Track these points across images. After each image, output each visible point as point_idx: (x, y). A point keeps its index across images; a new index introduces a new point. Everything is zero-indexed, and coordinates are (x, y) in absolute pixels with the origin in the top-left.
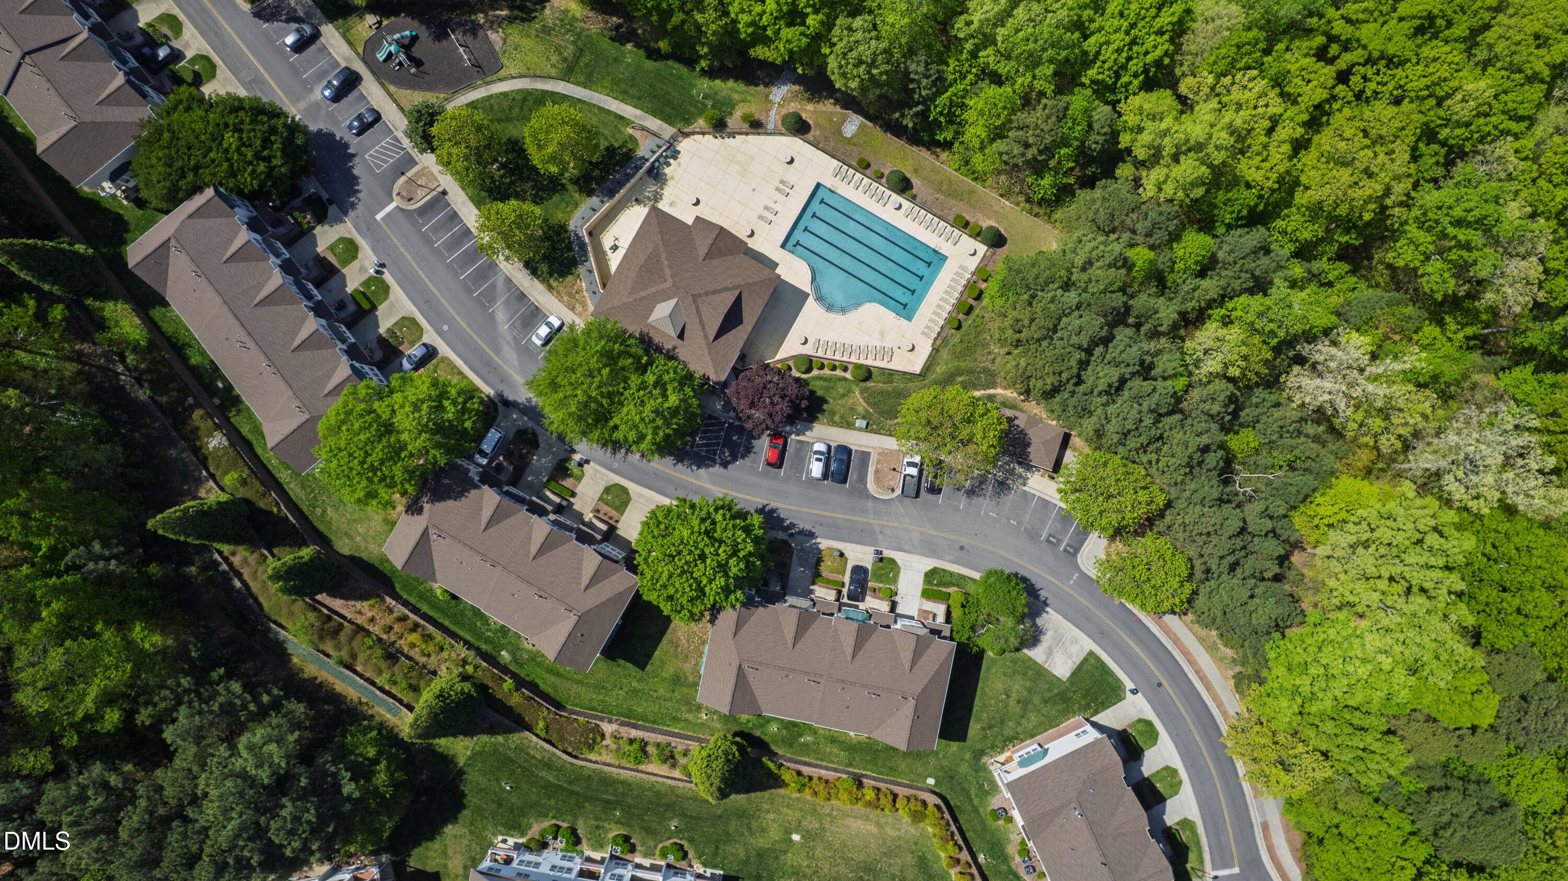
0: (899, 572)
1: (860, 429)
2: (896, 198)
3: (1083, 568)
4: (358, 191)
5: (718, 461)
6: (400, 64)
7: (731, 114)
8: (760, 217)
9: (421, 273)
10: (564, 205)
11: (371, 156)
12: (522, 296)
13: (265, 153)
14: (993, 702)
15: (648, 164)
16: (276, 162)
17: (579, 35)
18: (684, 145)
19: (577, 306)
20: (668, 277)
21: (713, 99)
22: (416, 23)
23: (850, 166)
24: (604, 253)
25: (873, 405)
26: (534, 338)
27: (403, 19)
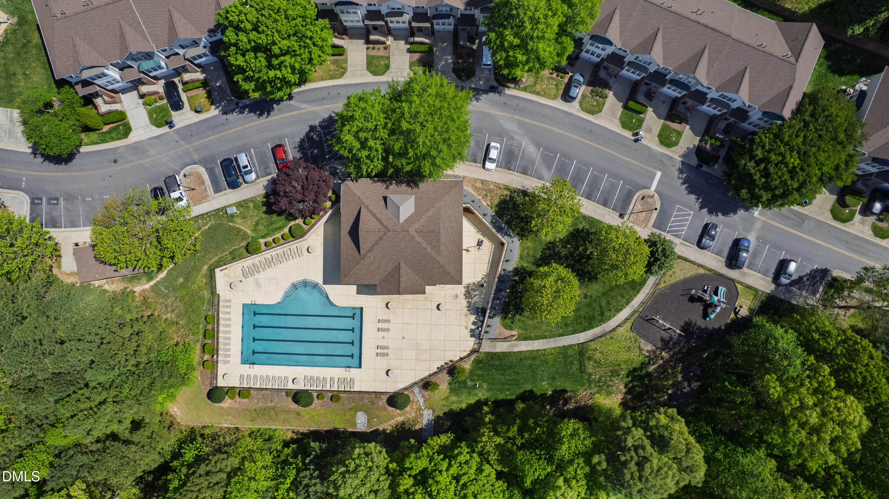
0: (151, 120)
1: (230, 206)
2: (300, 386)
3: (21, 193)
4: (684, 183)
5: (319, 129)
6: (705, 291)
7: (450, 384)
8: (389, 321)
9: (606, 150)
10: (531, 253)
11: (689, 215)
12: (524, 172)
13: (762, 166)
14: (34, 65)
15: (487, 315)
16: (752, 164)
17: (590, 382)
18: (470, 343)
19: (481, 186)
20: (416, 235)
21: (469, 388)
22: (710, 327)
23: (345, 392)
24: (484, 235)
25: (231, 229)
26: (498, 146)
27: (721, 324)
